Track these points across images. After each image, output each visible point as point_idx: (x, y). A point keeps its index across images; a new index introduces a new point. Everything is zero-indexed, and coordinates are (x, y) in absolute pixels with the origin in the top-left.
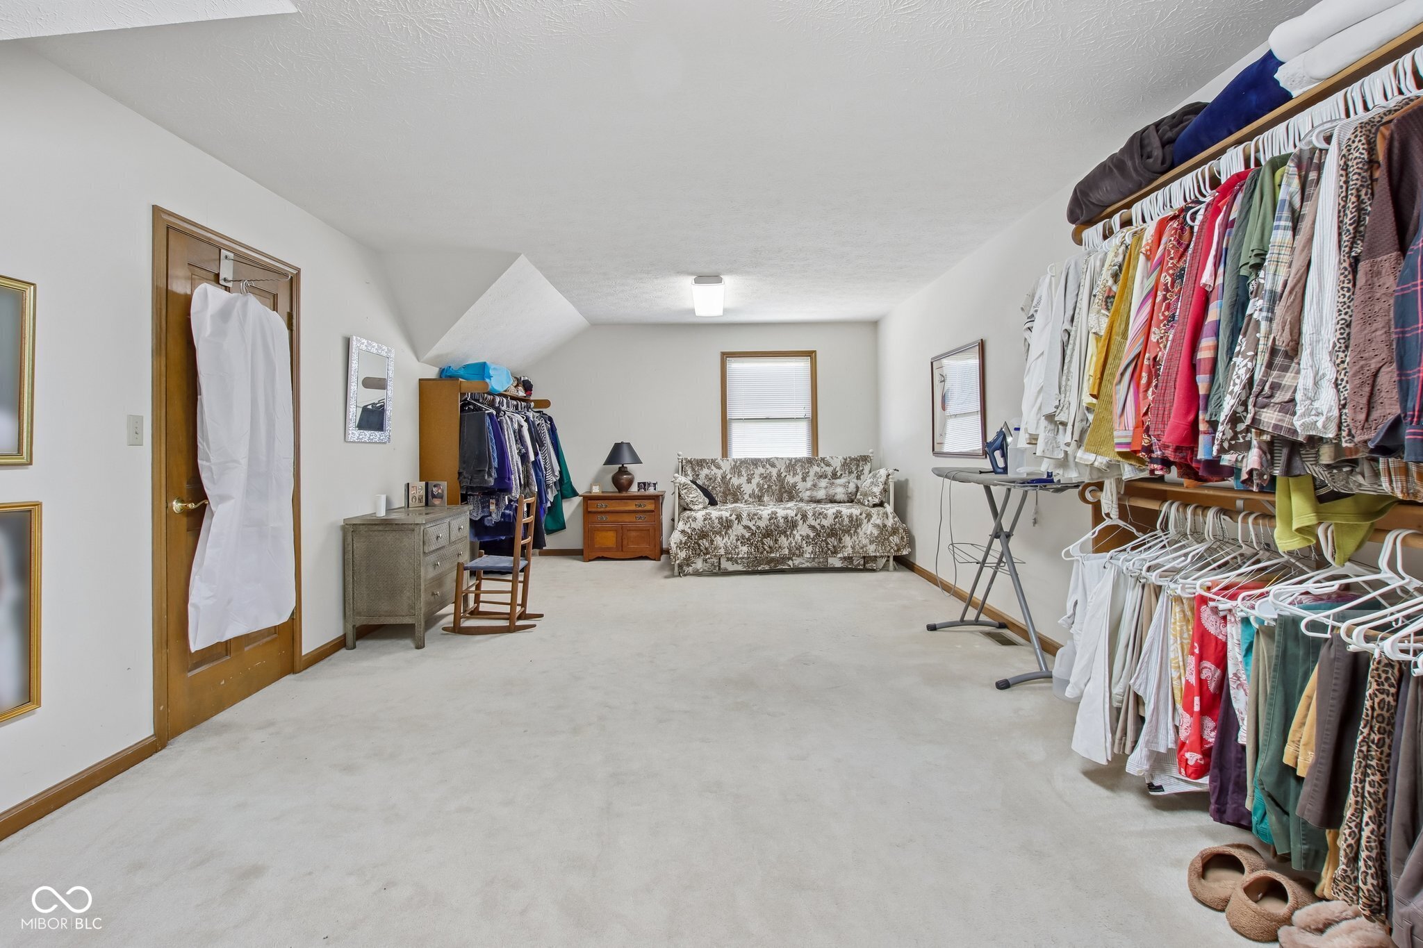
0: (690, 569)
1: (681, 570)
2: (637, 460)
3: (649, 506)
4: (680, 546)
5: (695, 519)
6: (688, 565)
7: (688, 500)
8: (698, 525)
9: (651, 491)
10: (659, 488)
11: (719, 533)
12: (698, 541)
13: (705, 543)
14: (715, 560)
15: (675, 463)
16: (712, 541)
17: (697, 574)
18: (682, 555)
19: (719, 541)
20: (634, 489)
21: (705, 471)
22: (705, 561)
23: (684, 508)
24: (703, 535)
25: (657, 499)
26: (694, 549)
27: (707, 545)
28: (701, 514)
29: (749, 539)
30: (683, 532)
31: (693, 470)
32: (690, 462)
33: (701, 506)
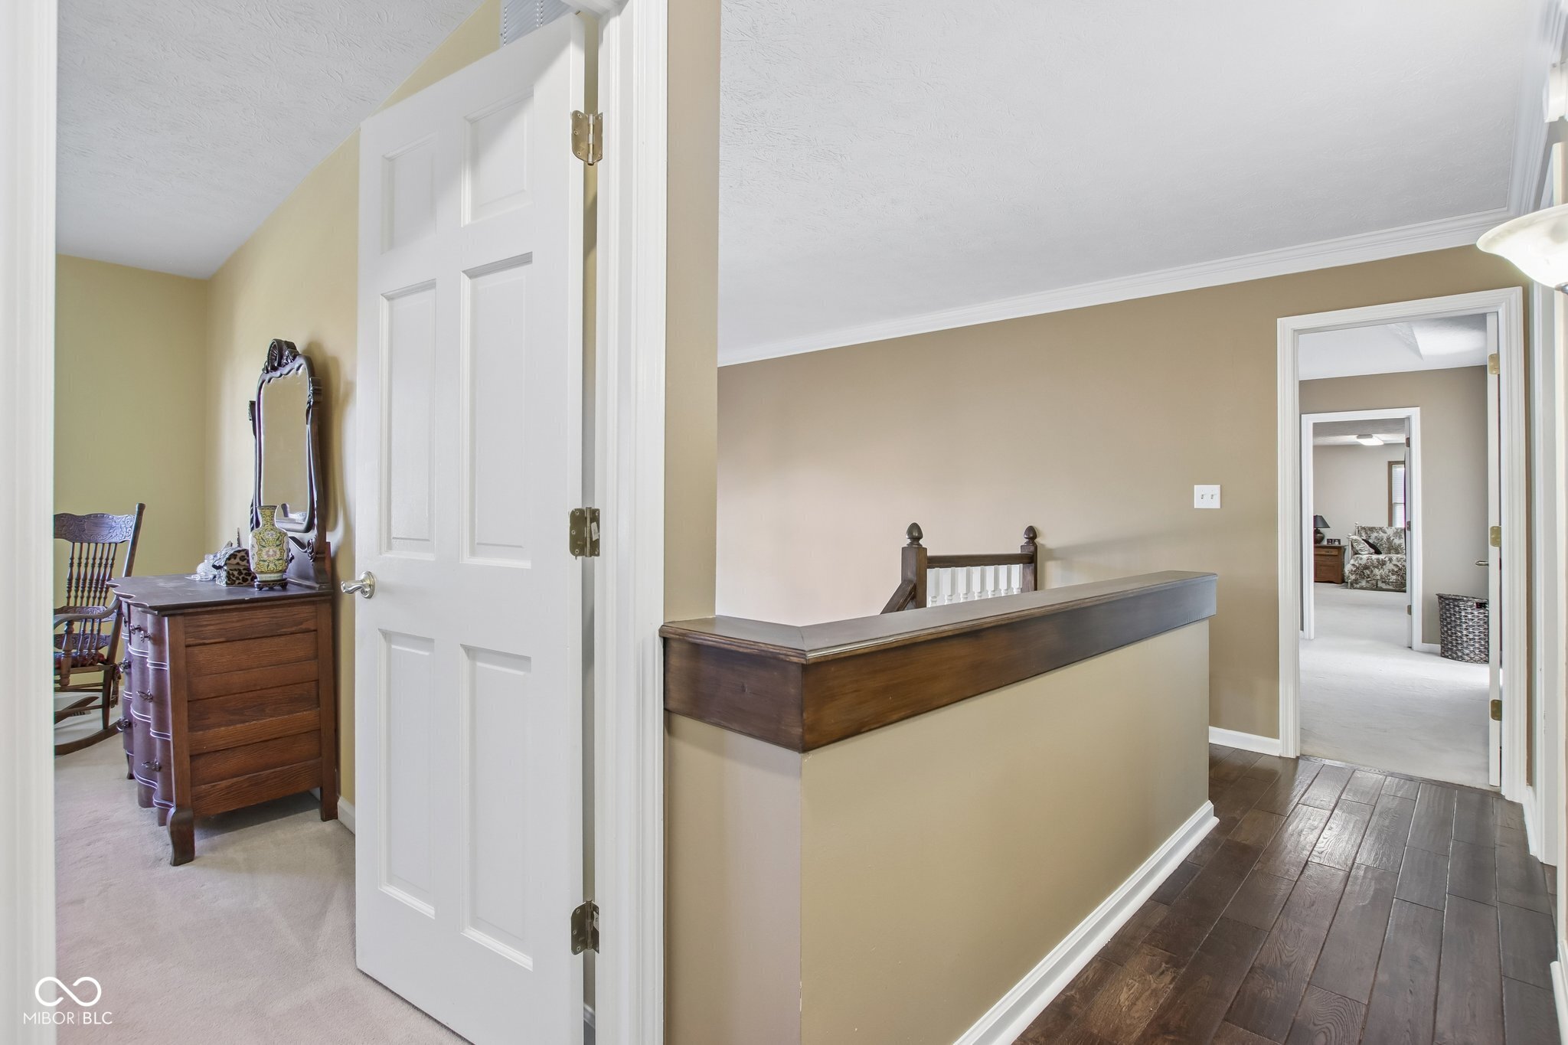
0: (1358, 586)
1: (1353, 585)
2: (1327, 526)
3: (1335, 552)
4: (1351, 572)
5: (1361, 559)
6: (1357, 584)
7: (1358, 548)
8: (1363, 562)
9: (1337, 543)
10: (1342, 544)
11: (1377, 567)
12: (1362, 571)
13: (1367, 572)
14: (1374, 582)
15: (1354, 529)
16: (1372, 571)
17: (1362, 588)
18: (1353, 577)
19: (1376, 571)
20: (1325, 543)
21: (1375, 534)
22: (1368, 582)
23: (1356, 553)
24: (1366, 567)
25: (1341, 550)
26: (1360, 575)
27: (1369, 573)
28: (1366, 556)
29: (1397, 572)
30: (1353, 565)
31: (1366, 533)
32: (1364, 528)
33: (1366, 552)
